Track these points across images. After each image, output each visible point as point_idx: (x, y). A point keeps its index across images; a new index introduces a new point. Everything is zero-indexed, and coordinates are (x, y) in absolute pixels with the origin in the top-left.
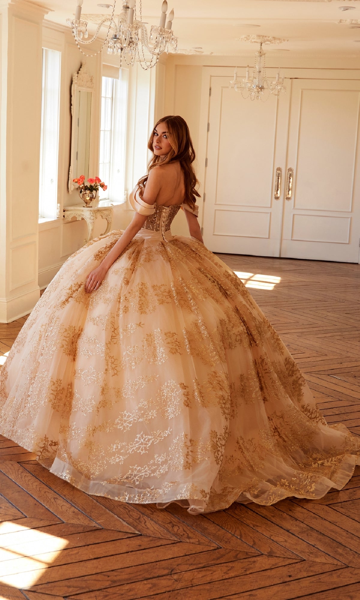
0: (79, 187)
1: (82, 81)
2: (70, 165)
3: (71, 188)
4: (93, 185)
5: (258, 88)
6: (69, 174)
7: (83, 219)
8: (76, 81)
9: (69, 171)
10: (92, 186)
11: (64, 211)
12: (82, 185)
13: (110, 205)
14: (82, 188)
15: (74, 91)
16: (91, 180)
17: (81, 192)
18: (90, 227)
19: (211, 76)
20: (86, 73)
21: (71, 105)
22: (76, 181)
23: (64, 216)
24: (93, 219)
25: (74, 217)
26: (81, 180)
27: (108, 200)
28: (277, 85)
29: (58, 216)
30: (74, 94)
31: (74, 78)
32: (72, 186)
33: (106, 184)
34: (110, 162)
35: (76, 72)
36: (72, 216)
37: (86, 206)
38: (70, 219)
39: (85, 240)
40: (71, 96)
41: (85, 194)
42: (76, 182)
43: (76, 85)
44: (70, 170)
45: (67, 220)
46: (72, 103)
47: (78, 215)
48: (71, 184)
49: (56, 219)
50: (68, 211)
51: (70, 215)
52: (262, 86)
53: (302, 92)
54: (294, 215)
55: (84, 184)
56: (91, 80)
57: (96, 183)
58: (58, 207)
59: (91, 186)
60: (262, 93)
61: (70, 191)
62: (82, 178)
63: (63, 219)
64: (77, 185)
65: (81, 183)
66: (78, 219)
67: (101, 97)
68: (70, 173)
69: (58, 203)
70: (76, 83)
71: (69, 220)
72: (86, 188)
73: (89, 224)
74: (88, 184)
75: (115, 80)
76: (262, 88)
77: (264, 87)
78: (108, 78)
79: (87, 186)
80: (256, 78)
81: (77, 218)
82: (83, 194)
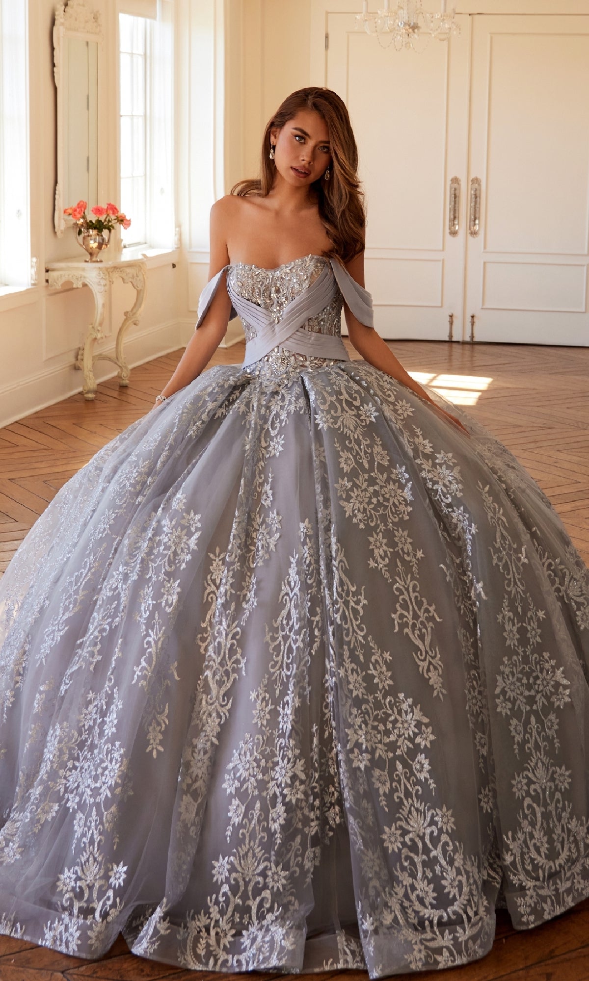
0: (76, 224)
1: (76, 20)
2: (56, 182)
3: (59, 226)
4: (102, 218)
5: (407, 27)
6: (54, 199)
7: (85, 285)
8: (62, 20)
9: (55, 194)
10: (101, 221)
11: (47, 271)
12: (82, 220)
13: (140, 257)
14: (82, 225)
15: (59, 38)
16: (98, 211)
17: (80, 233)
18: (100, 300)
19: (327, 13)
20: (83, 6)
21: (54, 65)
22: (70, 211)
23: (47, 281)
24: (105, 285)
25: (68, 283)
26: (78, 210)
27: (144, 246)
28: (444, 20)
29: (33, 282)
30: (59, 44)
31: (57, 13)
32: (62, 223)
33: (128, 218)
34: (145, 175)
35: (62, 3)
36: (64, 280)
37: (91, 259)
38: (58, 286)
39: (91, 326)
40: (53, 49)
41: (89, 236)
42: (70, 214)
43: (61, 28)
44: (57, 192)
45: (54, 288)
46: (55, 62)
47: (75, 278)
48: (59, 218)
49: (30, 287)
50: (53, 270)
51: (59, 277)
52: (414, 23)
53: (491, 38)
54: (485, 263)
55: (84, 217)
56: (96, 18)
57: (108, 215)
58: (34, 264)
59: (99, 221)
60: (416, 36)
61: (59, 233)
62: (82, 206)
63: (47, 287)
64: (72, 220)
65: (79, 216)
66: (75, 286)
67: (120, 52)
68: (57, 197)
69: (32, 256)
70: (62, 24)
71: (58, 288)
72: (90, 225)
73: (98, 293)
74: (92, 217)
75: (148, 21)
76: (415, 27)
77: (419, 25)
78: (136, 18)
79: (91, 221)
80: (402, 8)
81: (72, 283)
82: (84, 238)
